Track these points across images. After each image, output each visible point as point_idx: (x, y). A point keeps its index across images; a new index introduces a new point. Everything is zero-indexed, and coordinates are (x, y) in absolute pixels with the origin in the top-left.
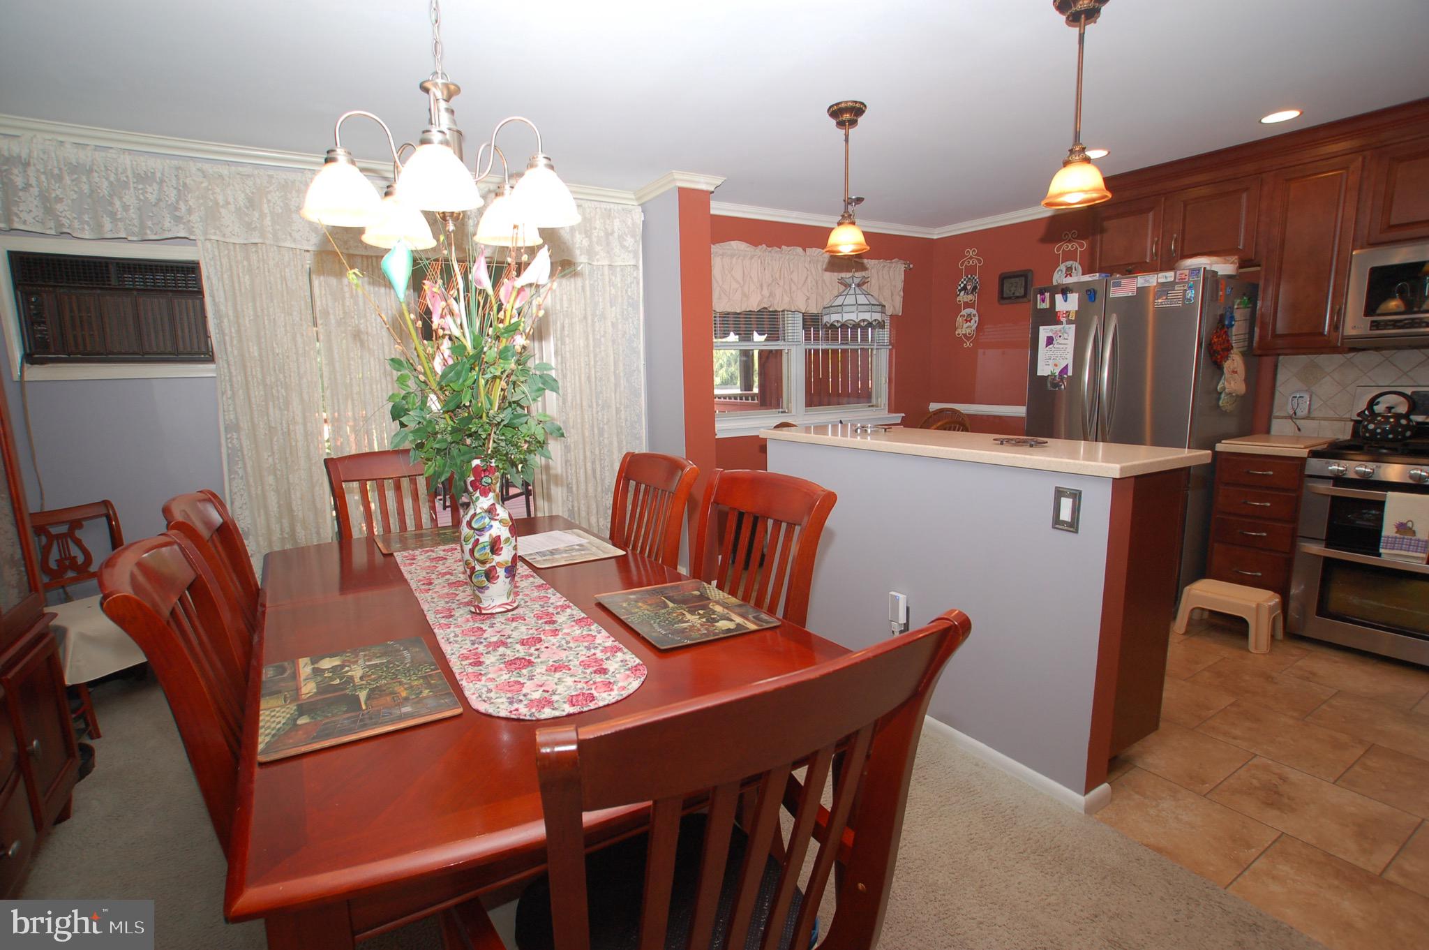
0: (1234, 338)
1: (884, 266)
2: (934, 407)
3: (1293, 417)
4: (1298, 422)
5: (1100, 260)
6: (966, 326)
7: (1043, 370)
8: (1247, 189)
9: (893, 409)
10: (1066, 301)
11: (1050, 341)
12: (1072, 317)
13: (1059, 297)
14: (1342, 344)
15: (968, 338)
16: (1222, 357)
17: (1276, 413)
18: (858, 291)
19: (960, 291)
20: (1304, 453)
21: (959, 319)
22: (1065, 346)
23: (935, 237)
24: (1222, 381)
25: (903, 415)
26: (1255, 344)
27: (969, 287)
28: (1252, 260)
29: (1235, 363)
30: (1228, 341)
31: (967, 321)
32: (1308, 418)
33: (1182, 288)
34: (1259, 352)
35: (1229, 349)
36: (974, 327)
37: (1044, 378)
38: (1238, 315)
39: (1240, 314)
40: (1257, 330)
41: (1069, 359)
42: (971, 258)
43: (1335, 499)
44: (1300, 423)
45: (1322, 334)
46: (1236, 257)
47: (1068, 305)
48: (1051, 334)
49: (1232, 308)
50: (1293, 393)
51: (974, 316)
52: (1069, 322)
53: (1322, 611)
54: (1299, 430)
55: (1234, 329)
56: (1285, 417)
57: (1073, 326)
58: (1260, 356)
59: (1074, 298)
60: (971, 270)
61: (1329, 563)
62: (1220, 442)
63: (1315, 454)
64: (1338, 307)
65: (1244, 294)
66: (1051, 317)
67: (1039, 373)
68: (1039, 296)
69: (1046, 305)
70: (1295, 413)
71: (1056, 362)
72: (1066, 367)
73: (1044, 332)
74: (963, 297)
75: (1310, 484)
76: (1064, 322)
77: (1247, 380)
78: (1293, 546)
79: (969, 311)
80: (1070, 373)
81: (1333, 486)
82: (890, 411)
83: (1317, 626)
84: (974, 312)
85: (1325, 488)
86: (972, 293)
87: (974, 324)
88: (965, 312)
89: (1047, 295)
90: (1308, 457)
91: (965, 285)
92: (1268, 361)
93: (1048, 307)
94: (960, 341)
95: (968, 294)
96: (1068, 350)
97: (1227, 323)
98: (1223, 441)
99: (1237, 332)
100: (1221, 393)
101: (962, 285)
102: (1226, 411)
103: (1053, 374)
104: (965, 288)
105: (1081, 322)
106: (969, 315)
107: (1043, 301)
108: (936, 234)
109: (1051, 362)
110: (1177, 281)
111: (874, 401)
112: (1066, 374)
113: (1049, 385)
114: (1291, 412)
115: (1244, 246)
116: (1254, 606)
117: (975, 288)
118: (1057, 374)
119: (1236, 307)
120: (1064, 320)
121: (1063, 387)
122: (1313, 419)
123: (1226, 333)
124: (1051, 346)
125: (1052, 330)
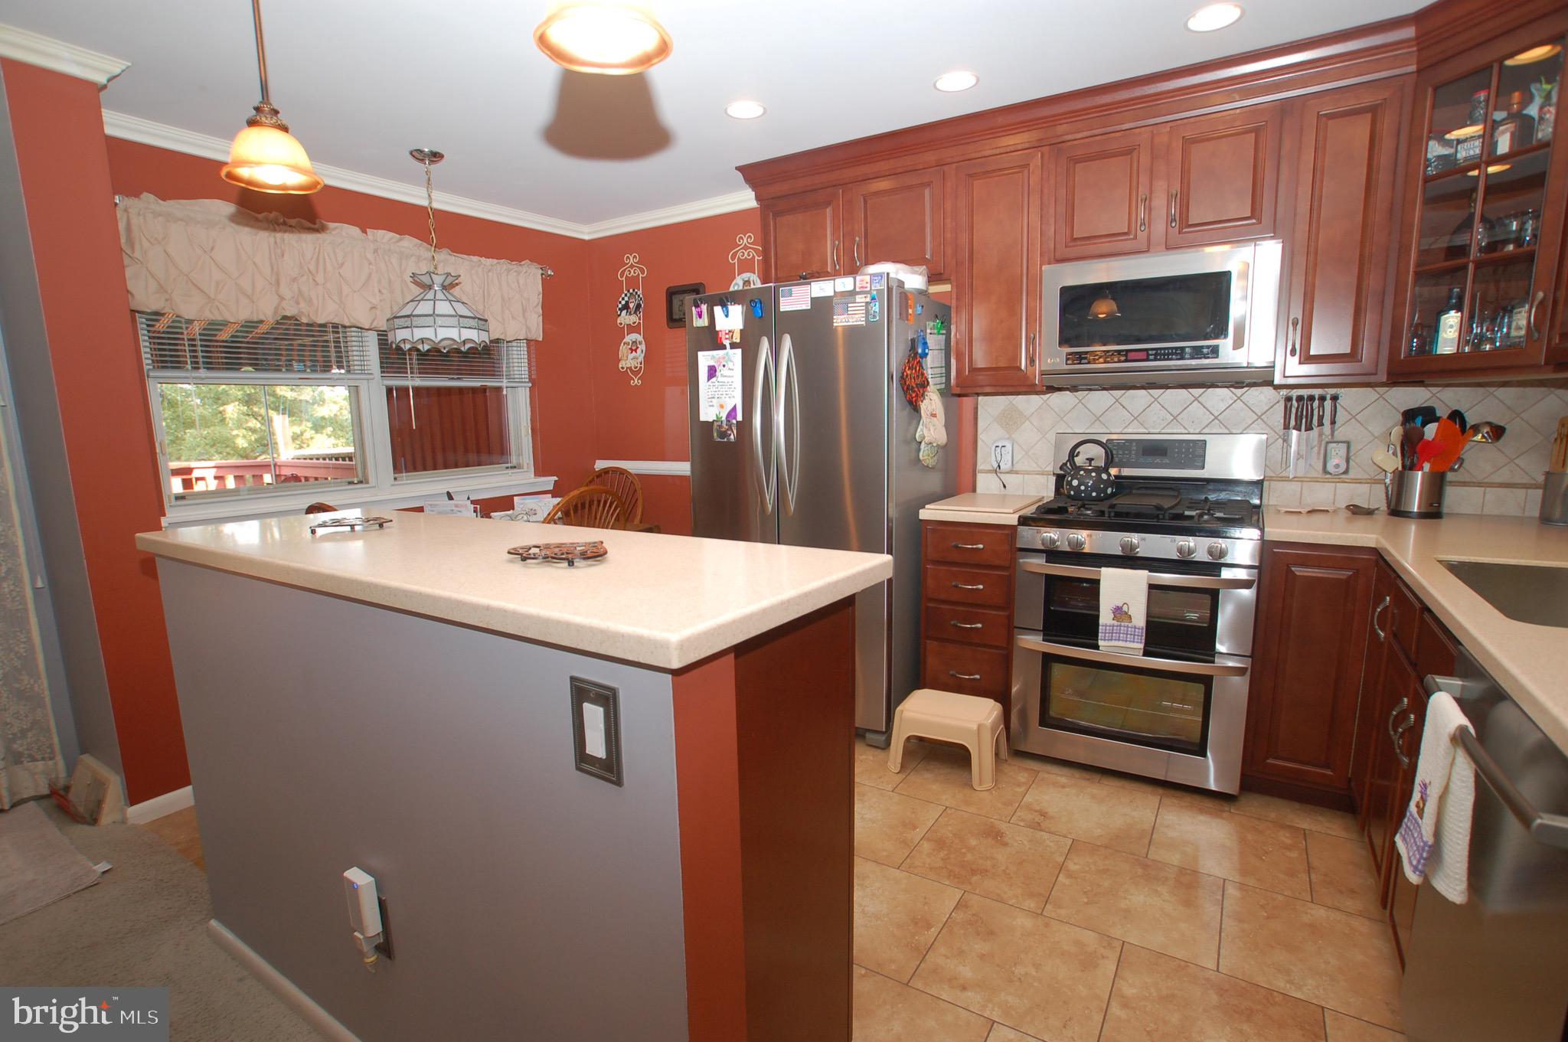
0: (930, 371)
1: (509, 271)
2: (600, 465)
3: (997, 470)
4: (1002, 476)
5: (776, 269)
6: (631, 359)
7: (707, 414)
8: (928, 184)
9: (541, 470)
10: (727, 316)
11: (712, 372)
12: (737, 339)
13: (718, 310)
14: (1041, 380)
15: (636, 373)
16: (917, 396)
17: (980, 466)
18: (440, 295)
19: (621, 310)
20: (1013, 520)
21: (623, 349)
22: (730, 380)
23: (586, 237)
24: (920, 427)
25: (556, 478)
26: (953, 381)
27: (631, 305)
28: (941, 274)
29: (932, 403)
30: (923, 374)
31: (632, 350)
32: (1010, 472)
33: (864, 300)
34: (958, 391)
35: (925, 384)
36: (641, 358)
37: (709, 425)
38: (932, 341)
39: (934, 341)
40: (953, 362)
41: (736, 399)
42: (632, 266)
43: (1050, 578)
44: (1006, 478)
45: (1019, 368)
46: (924, 267)
47: (731, 320)
48: (712, 363)
49: (924, 331)
50: (994, 442)
51: (640, 343)
52: (733, 346)
53: (1045, 720)
54: (1005, 486)
55: (929, 358)
56: (989, 471)
57: (738, 352)
58: (959, 395)
59: (736, 311)
60: (632, 282)
61: (1048, 659)
62: (924, 507)
63: (1024, 521)
64: (1032, 335)
65: (937, 317)
66: (712, 339)
67: (703, 418)
68: (693, 308)
69: (704, 322)
70: (999, 466)
71: (721, 401)
72: (734, 409)
73: (705, 359)
74: (625, 319)
75: (1021, 561)
76: (728, 346)
77: (947, 426)
78: (1010, 640)
79: (634, 337)
80: (740, 418)
81: (1046, 562)
82: (538, 473)
83: (1040, 738)
84: (639, 338)
85: (1037, 564)
86: (635, 313)
87: (640, 355)
88: (630, 338)
89: (704, 307)
90: (1019, 525)
91: (627, 302)
92: (967, 402)
93: (706, 324)
94: (625, 376)
95: (630, 314)
96: (734, 385)
97: (920, 351)
98: (927, 506)
99: (932, 363)
100: (920, 443)
101: (623, 302)
102: (927, 466)
103: (718, 419)
104: (626, 307)
105: (748, 345)
106: (634, 342)
107: (700, 316)
108: (586, 232)
109: (715, 401)
110: (857, 290)
111: (514, 460)
112: (735, 418)
113: (715, 434)
114: (996, 466)
115: (932, 255)
116: (975, 727)
117: (638, 306)
118: (724, 419)
119: (928, 331)
120: (727, 343)
121: (732, 437)
122: (1017, 473)
123: (920, 364)
124: (714, 380)
125: (713, 357)
